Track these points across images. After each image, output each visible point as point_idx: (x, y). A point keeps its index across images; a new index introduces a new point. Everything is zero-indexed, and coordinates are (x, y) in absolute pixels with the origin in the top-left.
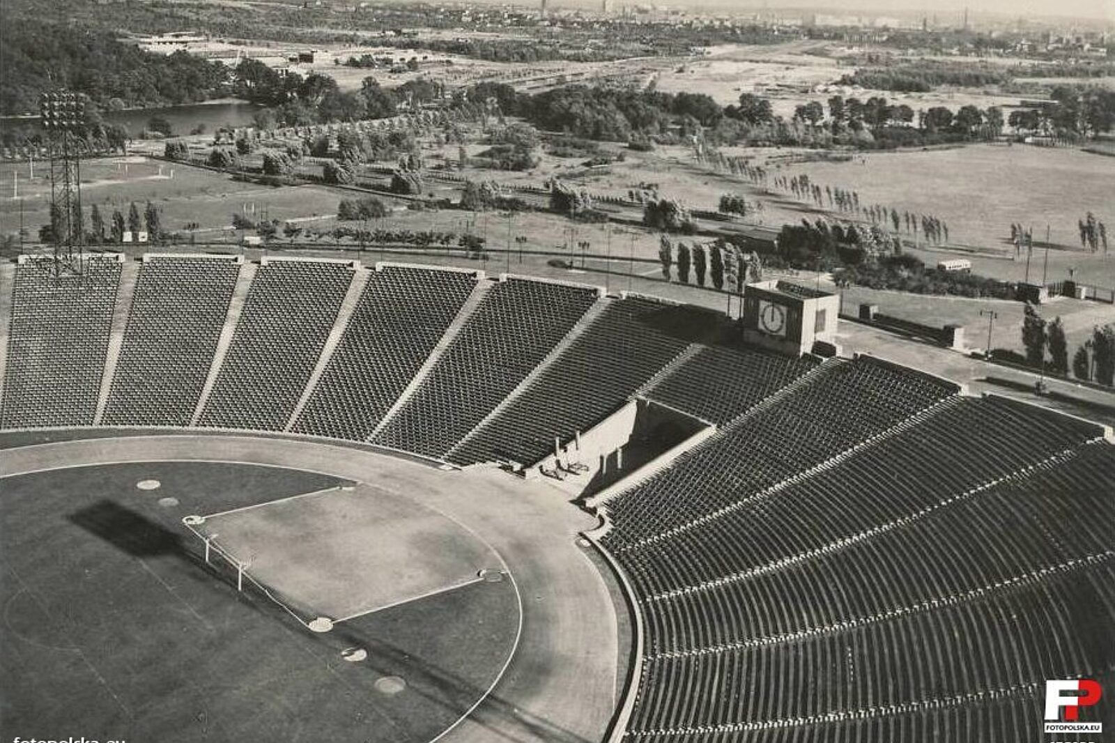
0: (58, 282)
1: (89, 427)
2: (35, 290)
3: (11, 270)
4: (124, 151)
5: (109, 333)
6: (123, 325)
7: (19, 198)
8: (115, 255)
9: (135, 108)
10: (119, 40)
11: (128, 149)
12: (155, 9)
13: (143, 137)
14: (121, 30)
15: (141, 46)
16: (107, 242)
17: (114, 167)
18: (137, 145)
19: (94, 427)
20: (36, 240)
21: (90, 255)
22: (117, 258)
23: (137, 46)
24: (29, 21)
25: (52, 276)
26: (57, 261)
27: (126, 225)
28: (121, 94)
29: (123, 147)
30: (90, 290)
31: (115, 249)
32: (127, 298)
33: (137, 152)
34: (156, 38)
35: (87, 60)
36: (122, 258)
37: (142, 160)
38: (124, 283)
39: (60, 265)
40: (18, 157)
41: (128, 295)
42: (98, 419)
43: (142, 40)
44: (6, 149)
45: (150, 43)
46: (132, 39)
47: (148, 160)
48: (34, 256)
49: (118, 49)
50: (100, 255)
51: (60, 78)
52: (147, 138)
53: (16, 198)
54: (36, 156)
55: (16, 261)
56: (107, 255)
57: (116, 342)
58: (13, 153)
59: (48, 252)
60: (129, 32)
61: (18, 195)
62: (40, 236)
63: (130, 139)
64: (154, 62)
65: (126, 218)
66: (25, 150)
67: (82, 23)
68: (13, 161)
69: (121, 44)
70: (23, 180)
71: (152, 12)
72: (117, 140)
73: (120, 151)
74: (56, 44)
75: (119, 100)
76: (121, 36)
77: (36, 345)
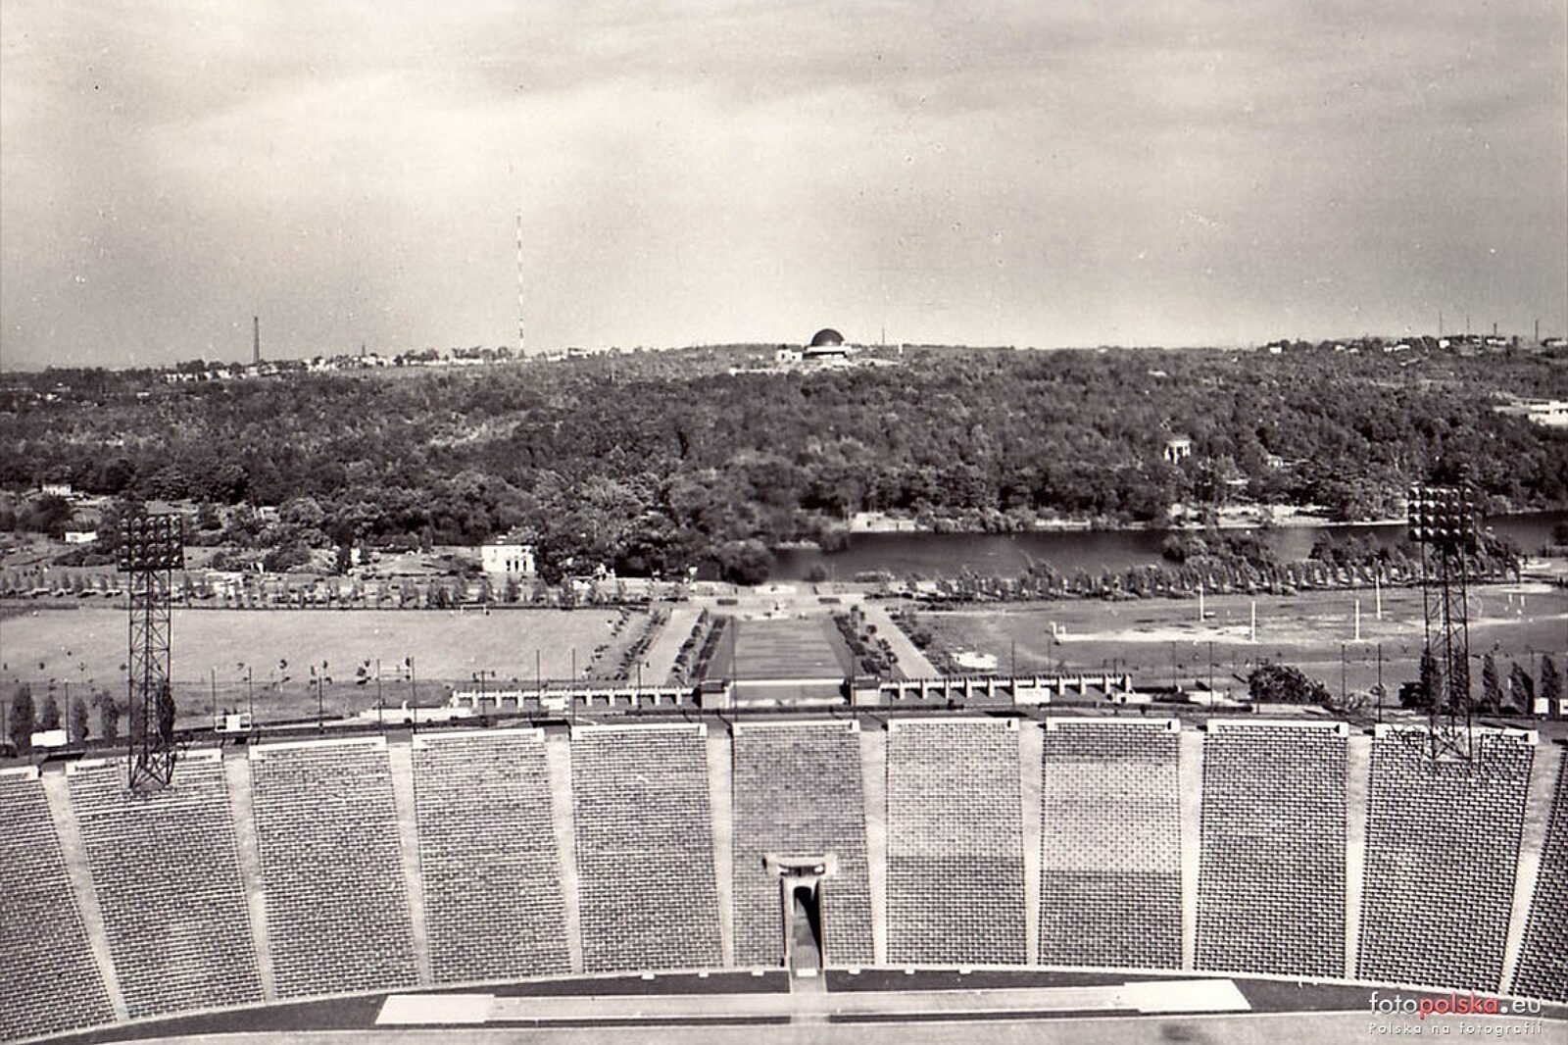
0: (1436, 768)
1: (1492, 995)
2: (1402, 777)
3: (1364, 747)
4: (1518, 575)
5: (1518, 852)
6: (1540, 842)
7: (1362, 641)
8: (1522, 733)
9: (1528, 510)
10: (1498, 409)
11: (1522, 572)
12: (1550, 360)
13: (1544, 554)
14: (1498, 395)
15: (1532, 418)
16: (1508, 712)
17: (1503, 598)
18: (1534, 565)
19: (1500, 996)
20: (1394, 704)
21: (1483, 730)
22: (1525, 738)
23: (1526, 416)
24: (1361, 386)
25: (1425, 758)
26: (1433, 737)
27: (1538, 687)
28: (1506, 490)
29: (1516, 570)
30: (1484, 783)
31: (1519, 723)
32: (1546, 800)
33: (1538, 577)
34: (1555, 404)
35: (1450, 439)
36: (1534, 737)
37: (1546, 589)
38: (1537, 778)
39: (1437, 743)
40: (1357, 581)
41: (1546, 796)
42: (1506, 983)
43: (1534, 407)
44: (1340, 570)
45: (1547, 412)
46: (1518, 407)
47: (1556, 588)
48: (1398, 728)
49: (1497, 423)
50: (1498, 731)
51: (1413, 466)
52: (1550, 556)
53: (1358, 640)
54: (1384, 580)
55: (1372, 733)
56: (1509, 731)
57: (1529, 868)
58: (1350, 575)
59: (1420, 722)
60: (1511, 396)
61: (1361, 637)
62: (1401, 698)
63: (1525, 557)
64: (1556, 439)
65: (1537, 678)
66: (1368, 570)
67: (1439, 385)
68: (1350, 587)
69: (1502, 414)
70: (1365, 615)
71: (1547, 364)
72: (1505, 557)
73: (1511, 575)
74: (1405, 419)
75: (1503, 498)
76: (1500, 403)
77: (1406, 859)
